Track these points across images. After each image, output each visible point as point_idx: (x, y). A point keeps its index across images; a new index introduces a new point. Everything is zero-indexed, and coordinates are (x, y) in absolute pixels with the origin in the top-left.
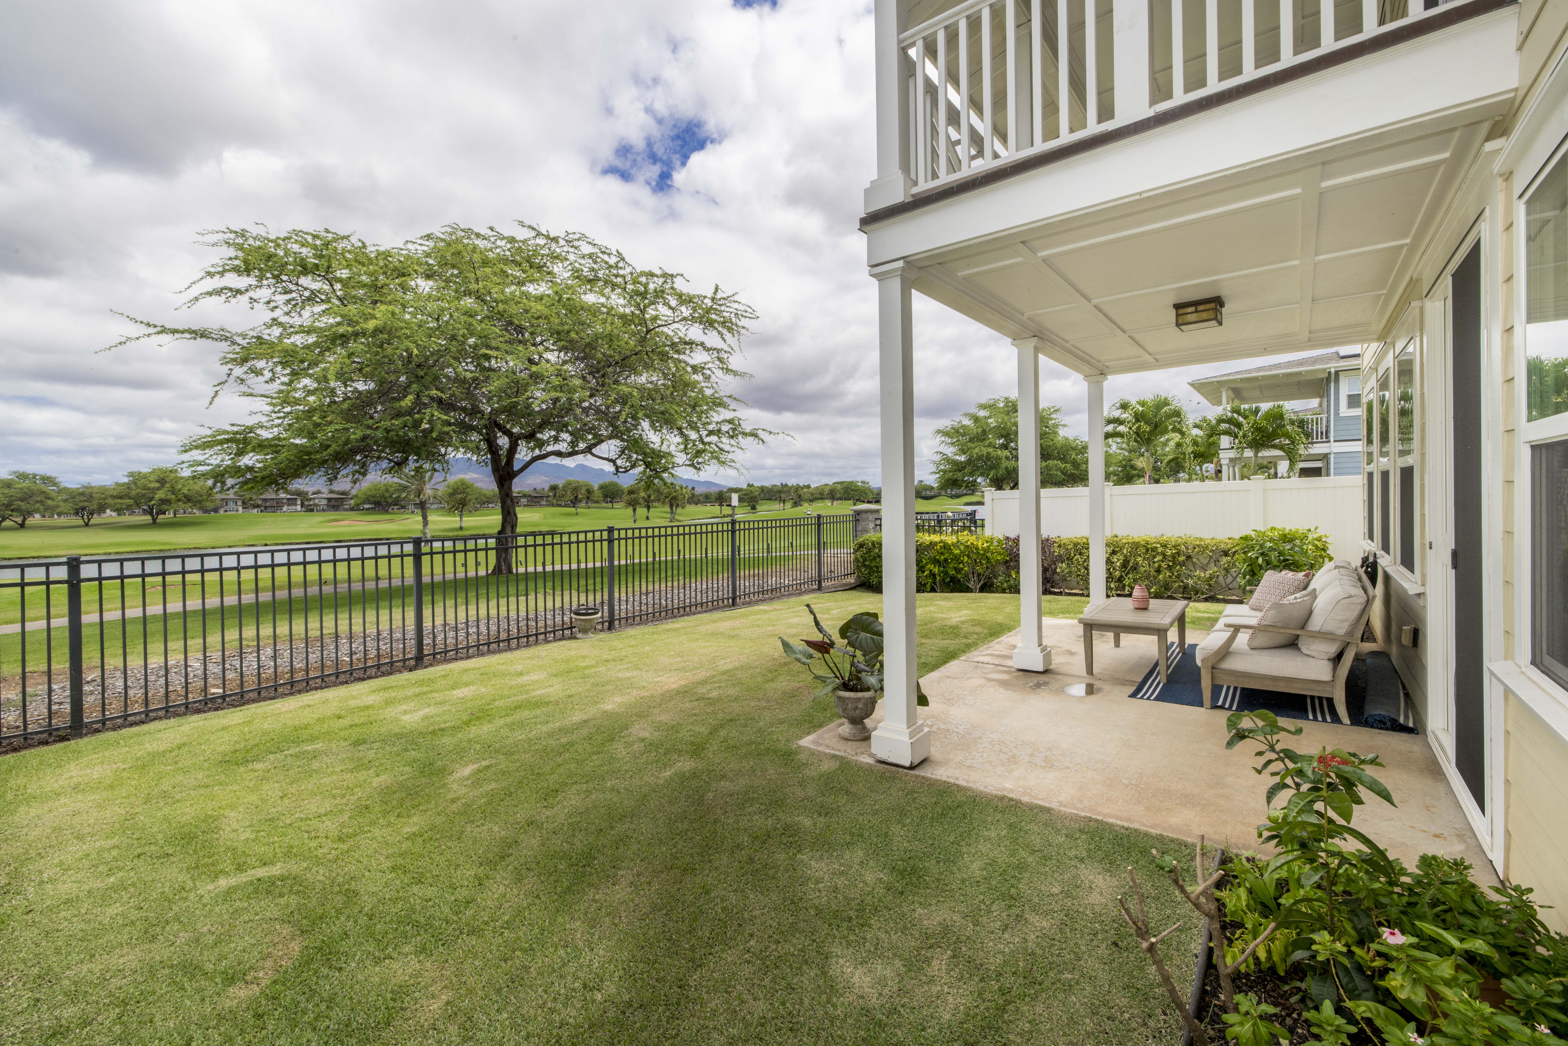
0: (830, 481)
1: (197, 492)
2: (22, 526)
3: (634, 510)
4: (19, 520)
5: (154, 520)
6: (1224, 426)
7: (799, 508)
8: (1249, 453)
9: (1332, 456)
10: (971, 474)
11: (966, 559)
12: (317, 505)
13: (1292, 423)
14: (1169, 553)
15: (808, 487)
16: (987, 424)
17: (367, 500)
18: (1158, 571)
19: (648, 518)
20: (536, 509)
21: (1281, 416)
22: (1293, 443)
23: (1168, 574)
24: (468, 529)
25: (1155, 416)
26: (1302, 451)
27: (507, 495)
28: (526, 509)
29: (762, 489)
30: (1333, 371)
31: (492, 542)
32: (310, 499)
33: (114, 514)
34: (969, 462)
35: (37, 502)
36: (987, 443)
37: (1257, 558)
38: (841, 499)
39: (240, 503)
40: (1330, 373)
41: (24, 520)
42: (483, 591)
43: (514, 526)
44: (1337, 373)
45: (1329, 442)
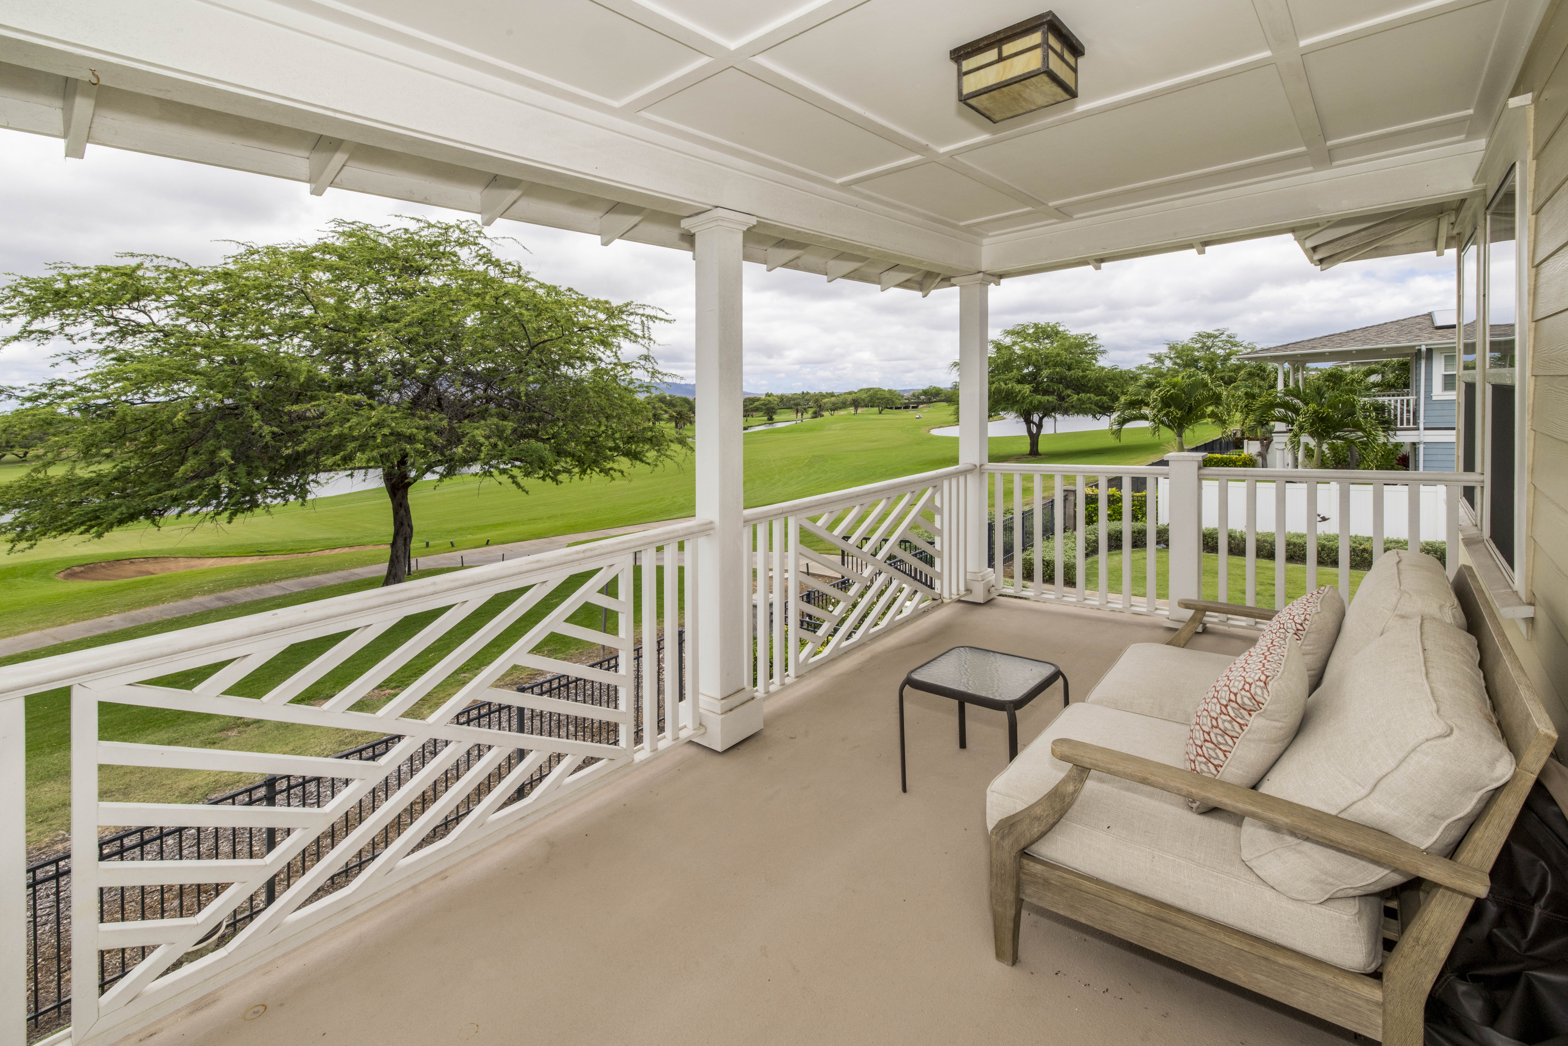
9: (1421, 447)
15: (831, 394)
16: (1012, 352)
27: (401, 505)
30: (1424, 345)
38: (865, 407)
40: (1419, 350)
44: (1430, 351)
45: (1418, 429)
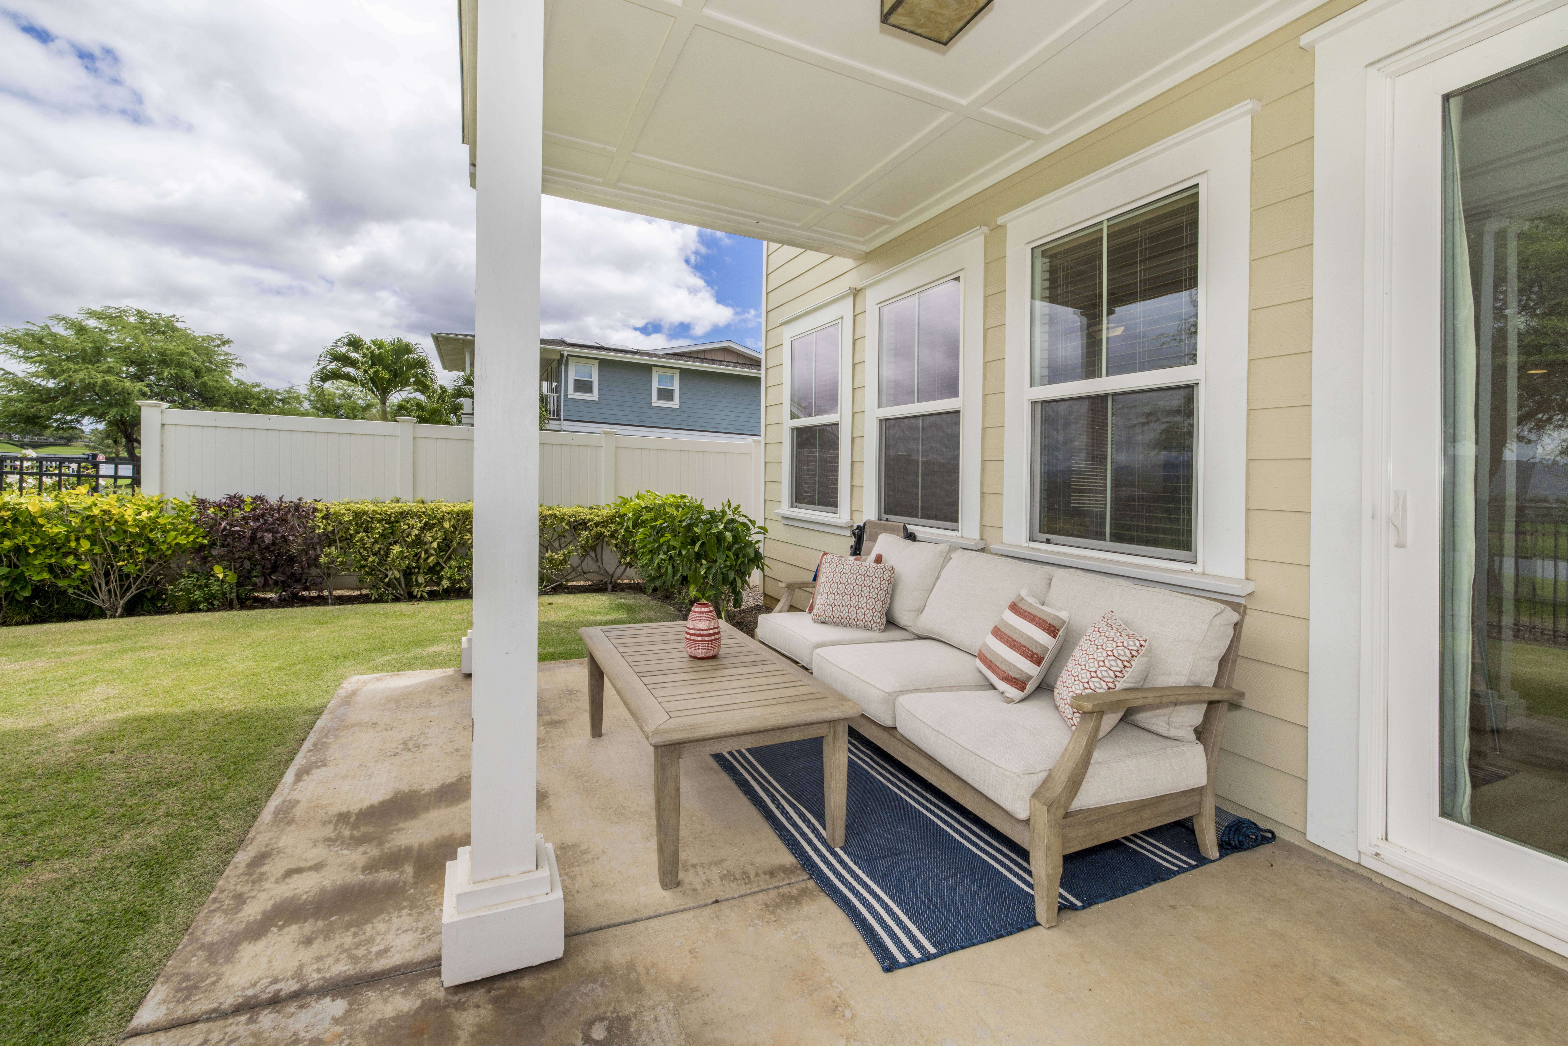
10: (69, 410)
25: (395, 362)
30: (566, 353)
34: (65, 391)
40: (562, 356)
45: (560, 420)
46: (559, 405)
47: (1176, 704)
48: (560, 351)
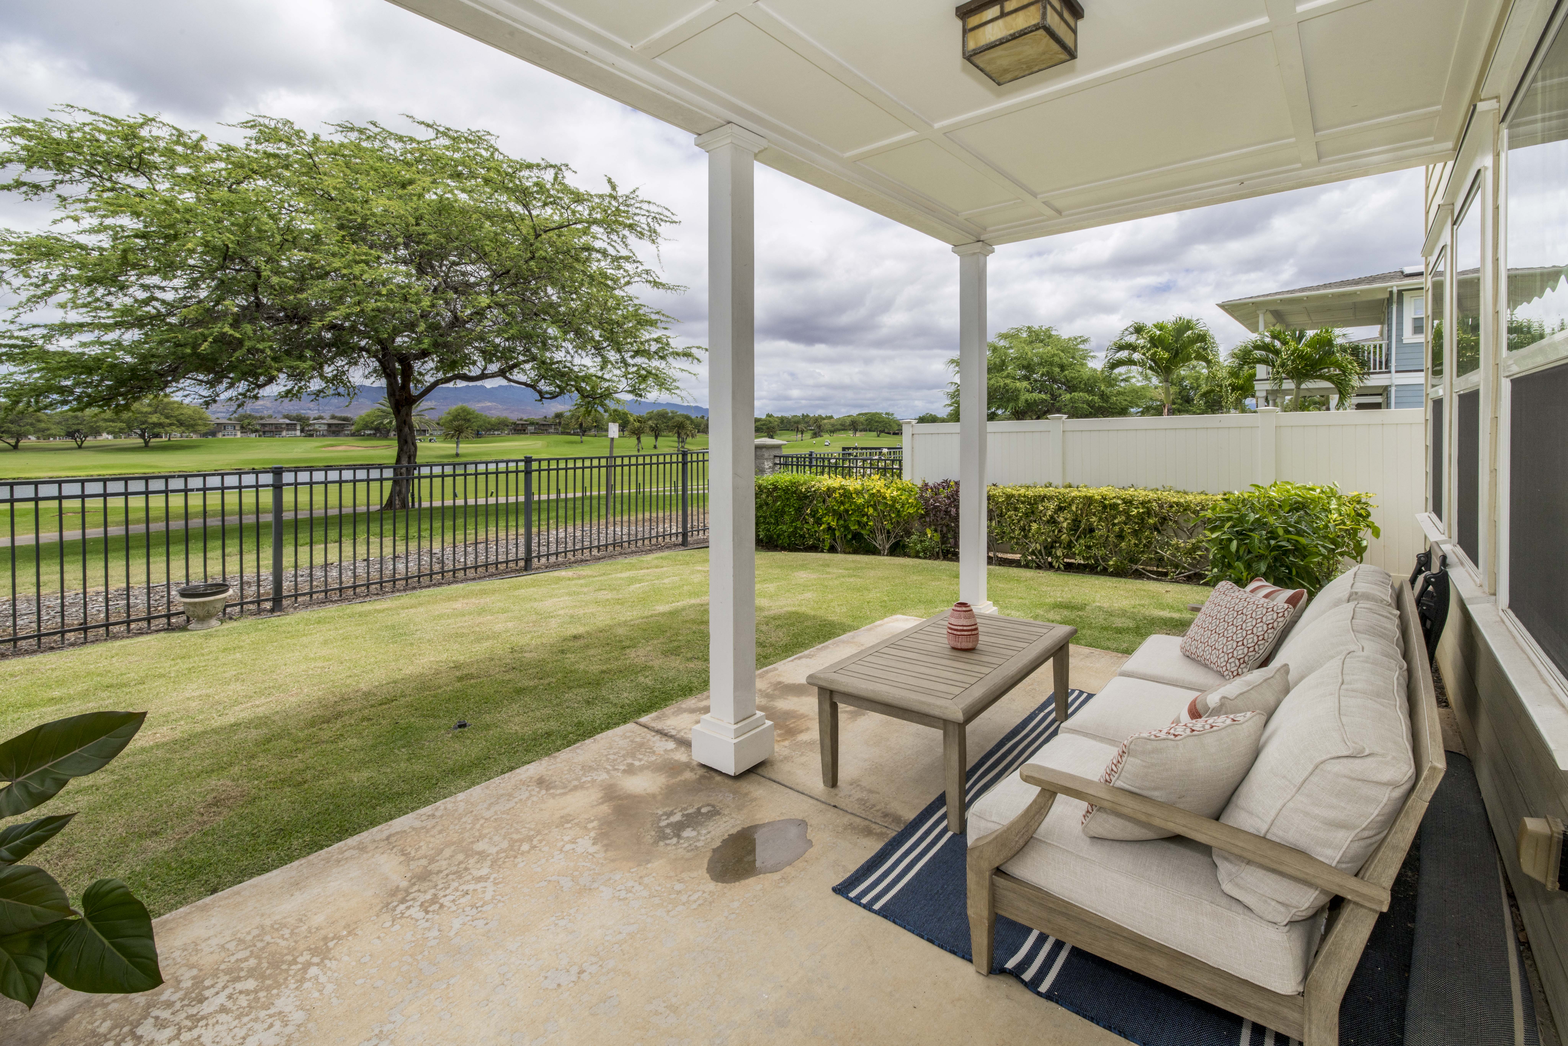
0: (854, 412)
1: (190, 417)
2: (15, 447)
3: (639, 439)
4: (13, 441)
5: (146, 443)
6: (1258, 353)
7: (819, 439)
8: (1288, 385)
9: (1393, 389)
11: (871, 510)
12: (317, 431)
13: (1343, 349)
14: (1134, 512)
15: (831, 417)
16: (1006, 355)
17: (366, 426)
18: (1121, 536)
19: (655, 447)
20: (543, 436)
21: (1330, 342)
22: (1344, 372)
23: (1133, 542)
24: (464, 456)
25: (1176, 342)
26: (1355, 382)
27: (405, 422)
28: (533, 436)
29: (782, 420)
30: (1395, 290)
31: (388, 473)
32: (310, 425)
33: (110, 437)
35: (27, 424)
36: (1005, 373)
37: (1230, 540)
38: (865, 430)
39: (238, 428)
40: (1391, 293)
41: (18, 441)
42: (375, 528)
43: (412, 456)
44: (1400, 293)
45: (1390, 372)
46: (1388, 355)
47: (1249, 862)
48: (1386, 288)
